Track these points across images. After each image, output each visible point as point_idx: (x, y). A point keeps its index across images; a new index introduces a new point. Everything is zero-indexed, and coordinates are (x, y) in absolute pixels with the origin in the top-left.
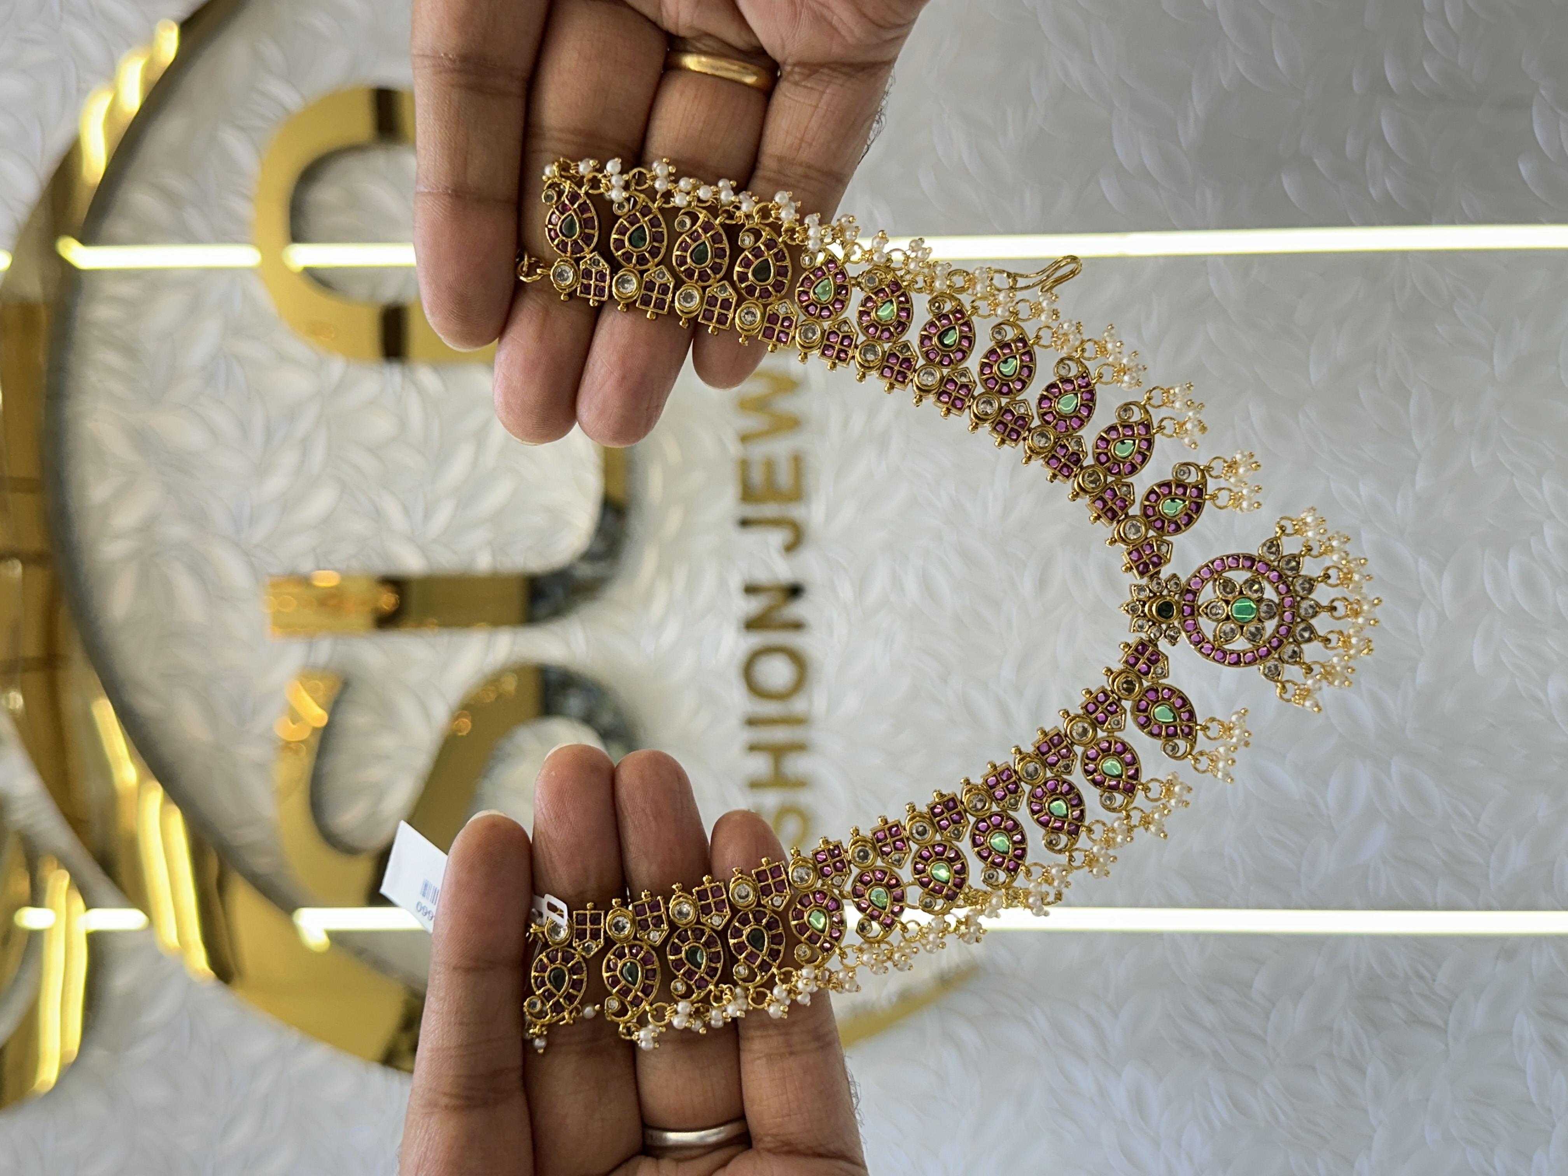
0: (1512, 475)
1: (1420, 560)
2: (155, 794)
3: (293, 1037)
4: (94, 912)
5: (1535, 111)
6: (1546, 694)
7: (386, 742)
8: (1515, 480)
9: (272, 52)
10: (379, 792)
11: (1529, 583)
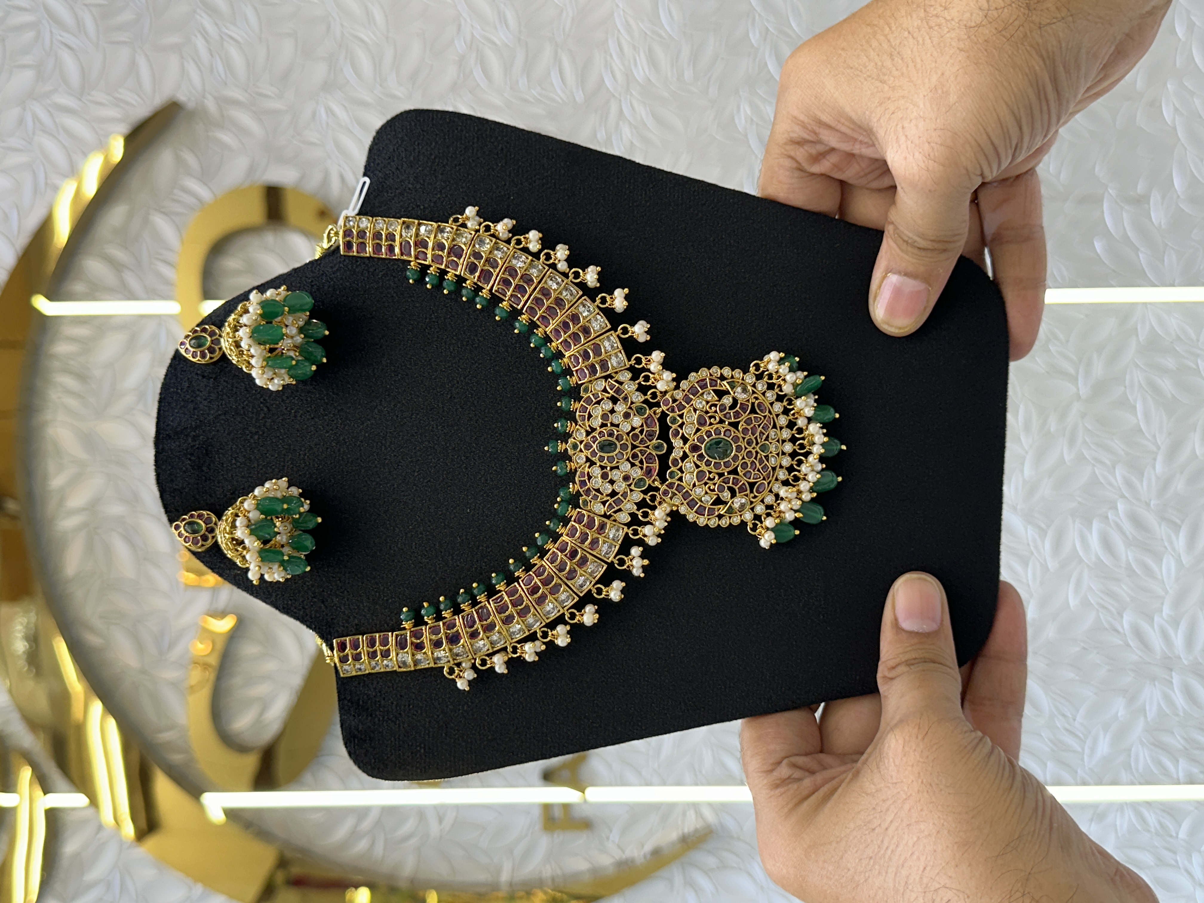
0: (1094, 465)
1: (1029, 527)
2: (97, 707)
3: (198, 889)
4: (49, 795)
5: (1106, 205)
6: (1122, 627)
7: (270, 666)
8: (1096, 469)
9: (190, 158)
10: (265, 704)
11: (1107, 544)
